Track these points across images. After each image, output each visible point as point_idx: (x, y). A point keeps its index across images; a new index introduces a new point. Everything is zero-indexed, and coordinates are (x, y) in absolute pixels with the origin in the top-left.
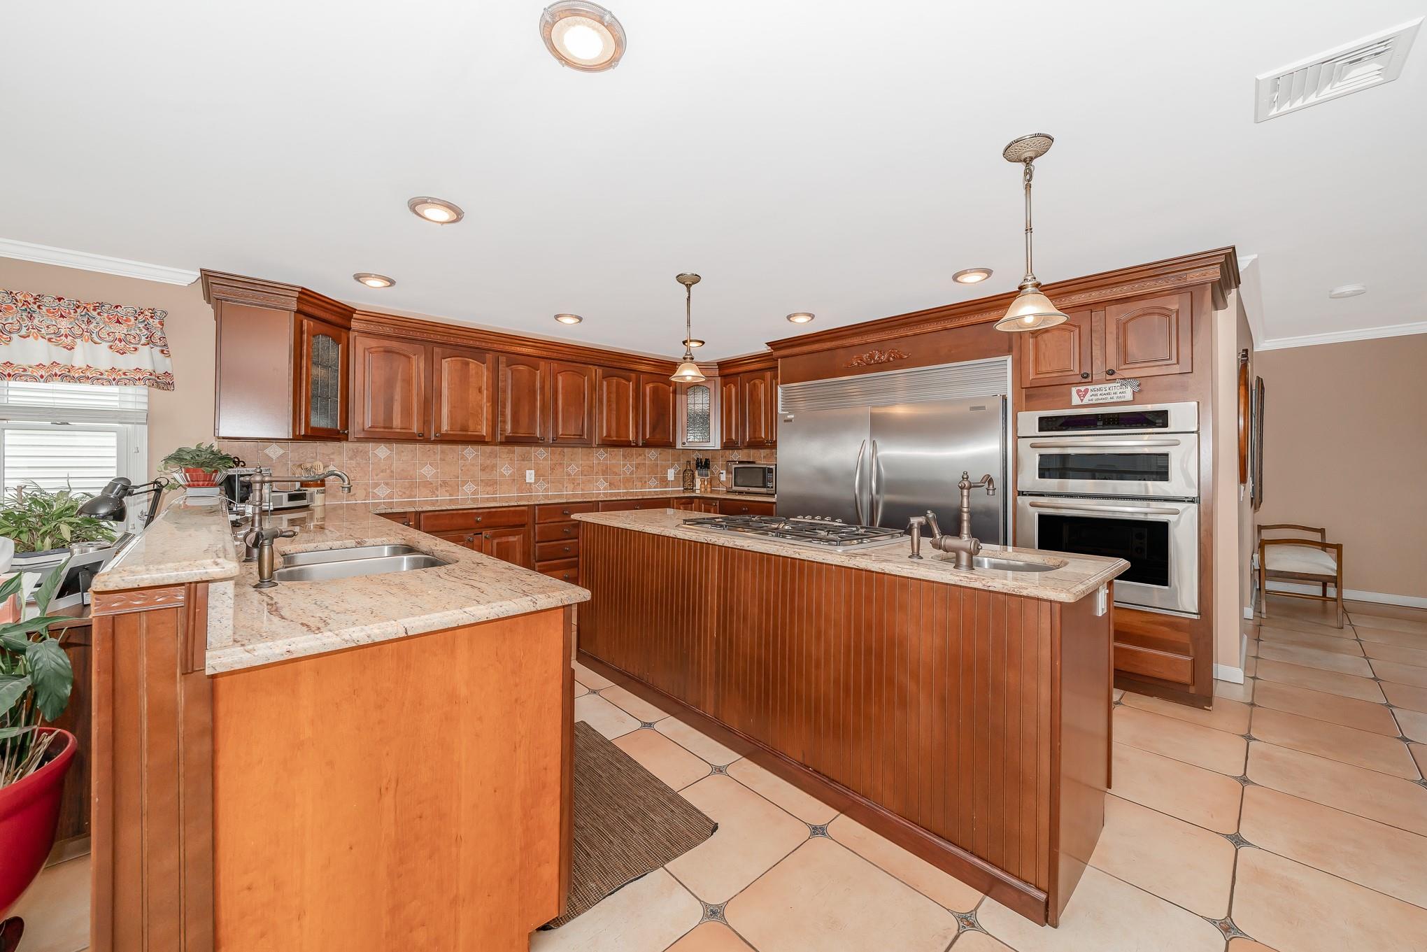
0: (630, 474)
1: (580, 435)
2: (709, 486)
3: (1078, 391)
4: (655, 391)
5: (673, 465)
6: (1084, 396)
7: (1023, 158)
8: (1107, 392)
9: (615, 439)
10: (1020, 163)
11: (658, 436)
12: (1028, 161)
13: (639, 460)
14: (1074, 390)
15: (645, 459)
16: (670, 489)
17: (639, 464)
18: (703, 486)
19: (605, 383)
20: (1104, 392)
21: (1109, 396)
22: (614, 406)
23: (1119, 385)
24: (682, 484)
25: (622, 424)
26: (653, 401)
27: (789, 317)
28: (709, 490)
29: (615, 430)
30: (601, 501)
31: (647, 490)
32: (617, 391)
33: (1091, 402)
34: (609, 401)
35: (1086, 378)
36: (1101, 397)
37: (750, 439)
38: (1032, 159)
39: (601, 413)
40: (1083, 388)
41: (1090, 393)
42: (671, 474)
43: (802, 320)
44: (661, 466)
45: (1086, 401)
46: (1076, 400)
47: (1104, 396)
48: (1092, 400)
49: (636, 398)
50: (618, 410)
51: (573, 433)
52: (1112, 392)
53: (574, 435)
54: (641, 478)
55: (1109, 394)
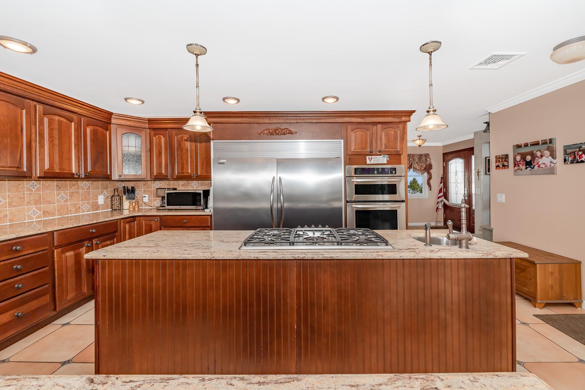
0: (65, 202)
1: (18, 167)
2: (137, 206)
3: (369, 158)
4: (94, 133)
5: (102, 192)
6: (371, 160)
7: (428, 52)
8: (378, 159)
9: (58, 171)
10: (427, 53)
11: (97, 170)
12: (430, 53)
13: (73, 189)
14: (367, 157)
15: (78, 189)
16: (100, 211)
17: (73, 193)
18: (131, 207)
19: (46, 120)
20: (377, 159)
21: (379, 161)
22: (56, 142)
23: (382, 157)
24: (109, 206)
25: (64, 157)
26: (93, 141)
27: (224, 99)
28: (136, 209)
29: (58, 163)
30: (55, 231)
31: (81, 214)
32: (59, 129)
33: (373, 163)
34: (51, 136)
35: (371, 154)
36: (377, 161)
37: (178, 173)
38: (432, 52)
39: (42, 146)
40: (370, 157)
41: (373, 159)
42: (101, 200)
43: (232, 102)
44: (93, 194)
45: (372, 163)
46: (368, 162)
47: (378, 161)
48: (374, 162)
49: (78, 137)
50: (61, 145)
51: (9, 165)
52: (380, 159)
53: (10, 167)
54: (75, 204)
55: (379, 160)
